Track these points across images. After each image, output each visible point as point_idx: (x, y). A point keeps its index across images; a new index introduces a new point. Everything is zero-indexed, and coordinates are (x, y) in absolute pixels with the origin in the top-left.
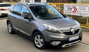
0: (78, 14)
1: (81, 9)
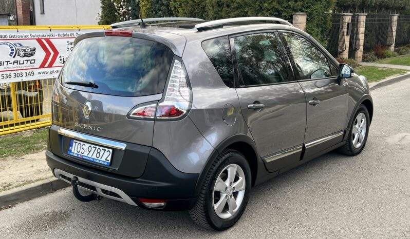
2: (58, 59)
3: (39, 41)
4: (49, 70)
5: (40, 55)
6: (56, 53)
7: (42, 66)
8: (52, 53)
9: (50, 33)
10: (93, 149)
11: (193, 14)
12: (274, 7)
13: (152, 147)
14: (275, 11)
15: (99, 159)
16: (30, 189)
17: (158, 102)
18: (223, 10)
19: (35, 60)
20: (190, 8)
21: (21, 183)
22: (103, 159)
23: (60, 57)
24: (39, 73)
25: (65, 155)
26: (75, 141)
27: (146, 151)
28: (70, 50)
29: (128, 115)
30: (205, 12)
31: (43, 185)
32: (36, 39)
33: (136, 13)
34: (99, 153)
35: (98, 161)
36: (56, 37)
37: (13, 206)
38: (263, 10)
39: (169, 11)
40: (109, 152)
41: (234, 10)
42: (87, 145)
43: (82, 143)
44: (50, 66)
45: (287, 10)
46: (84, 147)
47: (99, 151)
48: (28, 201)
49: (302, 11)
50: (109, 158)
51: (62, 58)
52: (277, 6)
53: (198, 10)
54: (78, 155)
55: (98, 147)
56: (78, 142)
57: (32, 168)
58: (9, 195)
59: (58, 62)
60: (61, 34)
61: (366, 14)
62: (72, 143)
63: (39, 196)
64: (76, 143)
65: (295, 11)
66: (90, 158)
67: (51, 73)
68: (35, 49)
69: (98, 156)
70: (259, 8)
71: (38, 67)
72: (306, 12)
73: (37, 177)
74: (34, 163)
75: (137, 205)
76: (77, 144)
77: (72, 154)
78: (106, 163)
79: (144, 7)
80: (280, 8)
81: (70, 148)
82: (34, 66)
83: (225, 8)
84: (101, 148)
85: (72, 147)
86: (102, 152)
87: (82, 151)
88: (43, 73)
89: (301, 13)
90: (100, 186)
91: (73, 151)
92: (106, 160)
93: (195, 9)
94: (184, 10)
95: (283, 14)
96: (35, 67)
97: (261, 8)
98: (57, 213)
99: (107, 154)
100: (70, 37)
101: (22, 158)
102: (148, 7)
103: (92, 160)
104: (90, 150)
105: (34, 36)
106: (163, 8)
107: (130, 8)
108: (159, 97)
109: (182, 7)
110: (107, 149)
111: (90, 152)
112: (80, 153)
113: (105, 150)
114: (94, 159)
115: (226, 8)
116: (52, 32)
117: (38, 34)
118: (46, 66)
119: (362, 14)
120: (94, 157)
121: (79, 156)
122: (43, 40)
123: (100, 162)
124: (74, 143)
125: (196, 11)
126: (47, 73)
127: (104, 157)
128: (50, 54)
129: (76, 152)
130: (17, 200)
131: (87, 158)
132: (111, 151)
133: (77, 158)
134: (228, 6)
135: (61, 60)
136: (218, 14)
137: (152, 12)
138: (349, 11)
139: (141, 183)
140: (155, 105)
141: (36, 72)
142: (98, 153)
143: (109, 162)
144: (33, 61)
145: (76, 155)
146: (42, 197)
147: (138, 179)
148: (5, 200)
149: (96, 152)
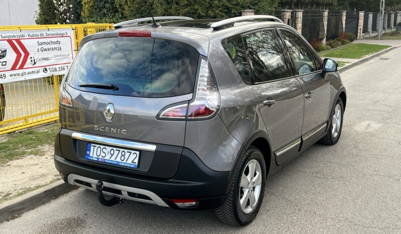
0: (38, 72)
1: (45, 47)
2: (29, 60)
3: (10, 42)
4: (21, 71)
5: (11, 56)
6: (27, 54)
7: (13, 68)
8: (23, 54)
9: (19, 34)
10: (116, 152)
11: (140, 11)
12: (223, 5)
13: (184, 147)
14: (225, 9)
15: (124, 161)
16: (34, 196)
17: (189, 102)
18: (173, 7)
19: (6, 62)
20: (137, 6)
21: (21, 191)
22: (130, 161)
23: (31, 58)
24: (11, 76)
25: (81, 159)
26: (92, 145)
27: (179, 151)
28: (40, 50)
29: (158, 116)
30: (153, 9)
31: (46, 191)
32: (7, 40)
33: (78, 11)
34: (124, 156)
35: (123, 164)
36: (26, 37)
37: (19, 216)
38: (213, 7)
39: (113, 8)
40: (135, 155)
41: (183, 8)
42: (109, 149)
43: (102, 147)
44: (21, 67)
45: (236, 8)
46: (104, 150)
47: (123, 153)
48: (33, 209)
49: (250, 9)
50: (136, 161)
51: (33, 59)
52: (227, 4)
53: (145, 8)
54: (98, 159)
55: (121, 150)
56: (98, 146)
57: (23, 175)
58: (14, 204)
59: (29, 63)
60: (31, 34)
61: (303, 10)
62: (90, 147)
63: (44, 203)
64: (94, 146)
65: (244, 7)
66: (113, 161)
67: (22, 75)
68: (6, 51)
69: (123, 158)
70: (209, 5)
71: (10, 69)
72: (254, 9)
73: (34, 184)
74: (23, 170)
75: (168, 206)
76: (96, 148)
77: (91, 158)
78: (133, 166)
79: (86, 5)
80: (230, 6)
81: (88, 152)
82: (5, 68)
83: (174, 6)
84: (126, 151)
85: (90, 151)
86: (127, 155)
87: (104, 155)
88: (15, 75)
89: (250, 10)
90: (125, 189)
91: (91, 155)
92: (132, 162)
93: (142, 6)
94: (130, 7)
95: (232, 11)
96: (6, 70)
97: (211, 5)
98: (70, 219)
99: (133, 157)
100: (40, 37)
101: (8, 165)
102: (91, 4)
103: (116, 163)
104: (112, 153)
105: (4, 37)
106: (107, 5)
107: (71, 6)
108: (189, 96)
109: (127, 4)
110: (133, 152)
111: (112, 155)
112: (100, 157)
113: (131, 153)
114: (118, 162)
115: (176, 5)
116: (22, 33)
117: (8, 35)
118: (17, 68)
119: (300, 10)
120: (118, 160)
121: (100, 160)
122: (14, 41)
123: (126, 165)
124: (92, 148)
125: (143, 8)
126: (19, 75)
127: (131, 160)
128: (21, 55)
129: (95, 155)
130: (22, 209)
131: (110, 162)
132: (138, 153)
133: (97, 162)
134: (177, 3)
135: (32, 61)
136: (167, 11)
137: (96, 9)
138: (287, 8)
139: (174, 183)
140: (186, 105)
141: (7, 74)
142: (122, 155)
143: (137, 164)
144: (4, 64)
145: (96, 159)
146: (47, 204)
147: (170, 180)
148: (11, 210)
149: (120, 155)
